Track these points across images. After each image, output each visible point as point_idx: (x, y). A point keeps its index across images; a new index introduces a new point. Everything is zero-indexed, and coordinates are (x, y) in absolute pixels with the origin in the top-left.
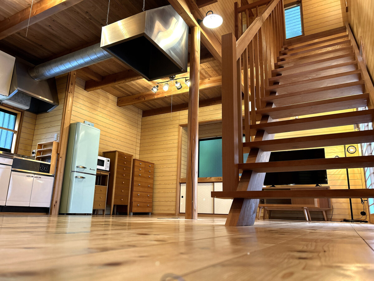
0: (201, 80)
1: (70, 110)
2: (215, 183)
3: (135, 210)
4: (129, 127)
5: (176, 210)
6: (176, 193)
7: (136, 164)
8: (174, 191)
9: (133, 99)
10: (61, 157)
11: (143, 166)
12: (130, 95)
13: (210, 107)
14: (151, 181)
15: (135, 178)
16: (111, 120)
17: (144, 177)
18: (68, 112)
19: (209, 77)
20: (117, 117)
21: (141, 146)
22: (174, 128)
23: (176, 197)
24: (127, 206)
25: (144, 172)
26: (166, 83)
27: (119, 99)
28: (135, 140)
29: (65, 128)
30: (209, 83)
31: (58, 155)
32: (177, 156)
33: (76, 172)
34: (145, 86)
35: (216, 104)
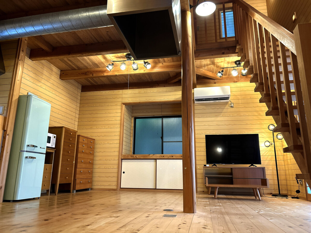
0: (154, 64)
1: (20, 81)
2: (157, 160)
3: (78, 187)
4: (69, 101)
5: (117, 186)
6: (118, 168)
7: (81, 140)
8: (116, 167)
9: (79, 74)
10: (8, 135)
11: (86, 141)
12: (75, 69)
13: (154, 89)
14: (91, 157)
15: (79, 155)
16: (54, 93)
17: (86, 153)
18: (17, 82)
19: (163, 62)
20: (59, 90)
21: (79, 121)
22: (116, 105)
23: (118, 173)
24: (70, 184)
25: (86, 148)
26: (123, 62)
27: (62, 72)
28: (74, 114)
29: (13, 101)
30: (162, 67)
31: (4, 131)
32: (119, 133)
33: (27, 151)
34: (96, 62)
35: (159, 86)
